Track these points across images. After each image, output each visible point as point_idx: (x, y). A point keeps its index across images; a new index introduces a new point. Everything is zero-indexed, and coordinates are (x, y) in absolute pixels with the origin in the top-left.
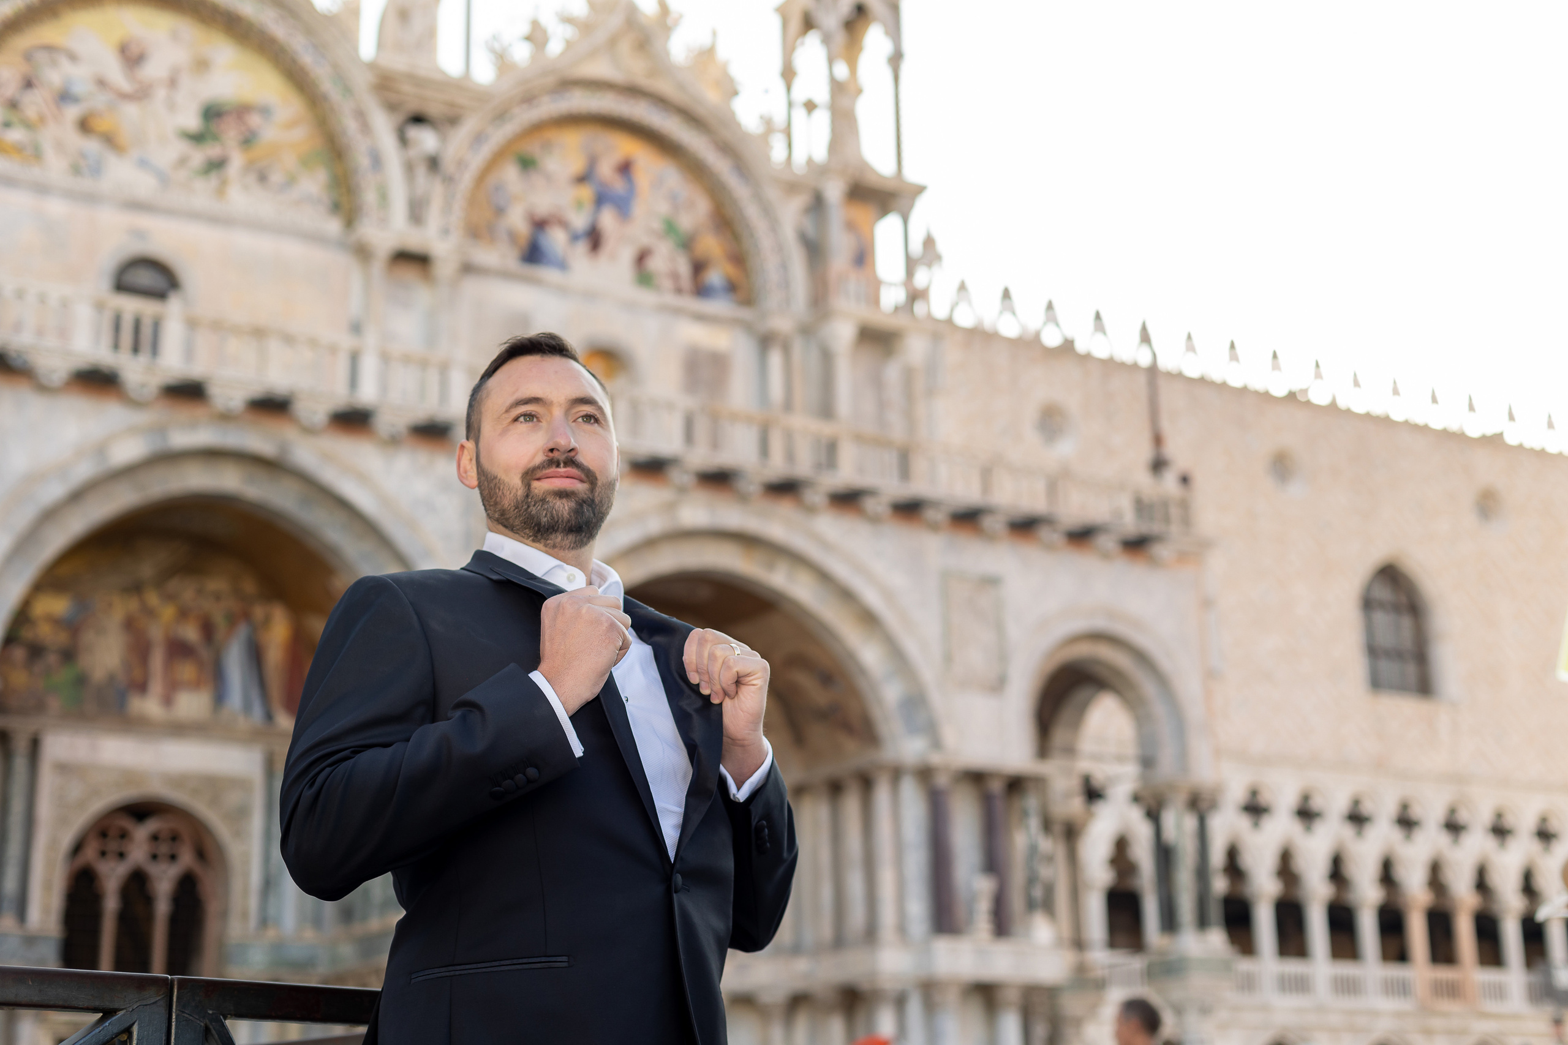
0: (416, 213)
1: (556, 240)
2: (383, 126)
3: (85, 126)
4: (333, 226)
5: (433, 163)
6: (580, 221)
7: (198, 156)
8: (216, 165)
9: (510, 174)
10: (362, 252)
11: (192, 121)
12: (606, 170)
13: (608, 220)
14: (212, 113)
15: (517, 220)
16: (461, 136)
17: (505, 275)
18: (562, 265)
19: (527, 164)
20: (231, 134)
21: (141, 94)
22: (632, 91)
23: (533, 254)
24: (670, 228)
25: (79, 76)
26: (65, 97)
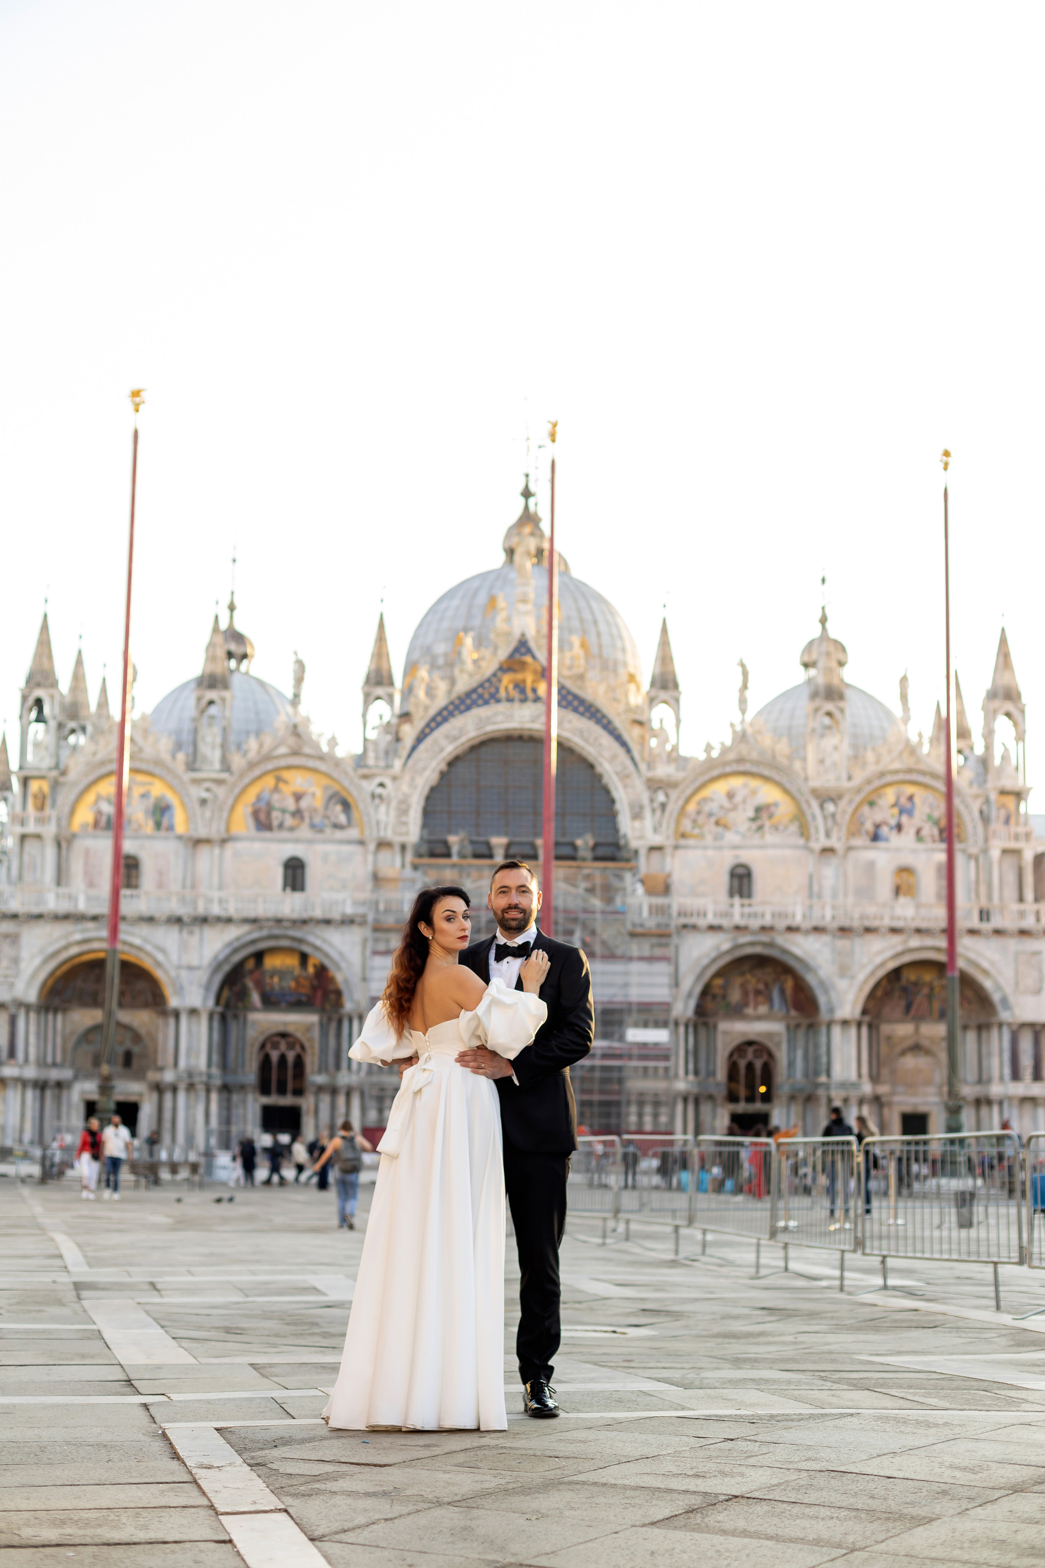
0: (828, 835)
1: (885, 830)
2: (815, 804)
3: (717, 823)
4: (801, 842)
5: (833, 816)
6: (893, 822)
7: (754, 826)
8: (760, 828)
9: (866, 809)
10: (810, 850)
11: (751, 813)
12: (903, 800)
13: (904, 819)
14: (758, 810)
15: (869, 826)
16: (843, 803)
17: (865, 848)
18: (887, 840)
19: (872, 804)
20: (764, 815)
21: (735, 808)
22: (910, 771)
23: (875, 837)
24: (930, 817)
25: (712, 806)
26: (710, 815)
